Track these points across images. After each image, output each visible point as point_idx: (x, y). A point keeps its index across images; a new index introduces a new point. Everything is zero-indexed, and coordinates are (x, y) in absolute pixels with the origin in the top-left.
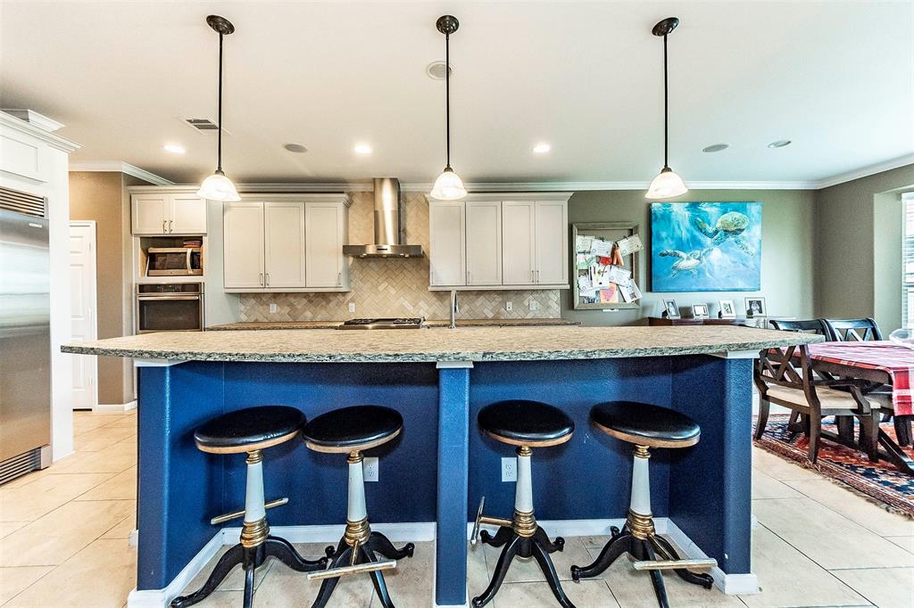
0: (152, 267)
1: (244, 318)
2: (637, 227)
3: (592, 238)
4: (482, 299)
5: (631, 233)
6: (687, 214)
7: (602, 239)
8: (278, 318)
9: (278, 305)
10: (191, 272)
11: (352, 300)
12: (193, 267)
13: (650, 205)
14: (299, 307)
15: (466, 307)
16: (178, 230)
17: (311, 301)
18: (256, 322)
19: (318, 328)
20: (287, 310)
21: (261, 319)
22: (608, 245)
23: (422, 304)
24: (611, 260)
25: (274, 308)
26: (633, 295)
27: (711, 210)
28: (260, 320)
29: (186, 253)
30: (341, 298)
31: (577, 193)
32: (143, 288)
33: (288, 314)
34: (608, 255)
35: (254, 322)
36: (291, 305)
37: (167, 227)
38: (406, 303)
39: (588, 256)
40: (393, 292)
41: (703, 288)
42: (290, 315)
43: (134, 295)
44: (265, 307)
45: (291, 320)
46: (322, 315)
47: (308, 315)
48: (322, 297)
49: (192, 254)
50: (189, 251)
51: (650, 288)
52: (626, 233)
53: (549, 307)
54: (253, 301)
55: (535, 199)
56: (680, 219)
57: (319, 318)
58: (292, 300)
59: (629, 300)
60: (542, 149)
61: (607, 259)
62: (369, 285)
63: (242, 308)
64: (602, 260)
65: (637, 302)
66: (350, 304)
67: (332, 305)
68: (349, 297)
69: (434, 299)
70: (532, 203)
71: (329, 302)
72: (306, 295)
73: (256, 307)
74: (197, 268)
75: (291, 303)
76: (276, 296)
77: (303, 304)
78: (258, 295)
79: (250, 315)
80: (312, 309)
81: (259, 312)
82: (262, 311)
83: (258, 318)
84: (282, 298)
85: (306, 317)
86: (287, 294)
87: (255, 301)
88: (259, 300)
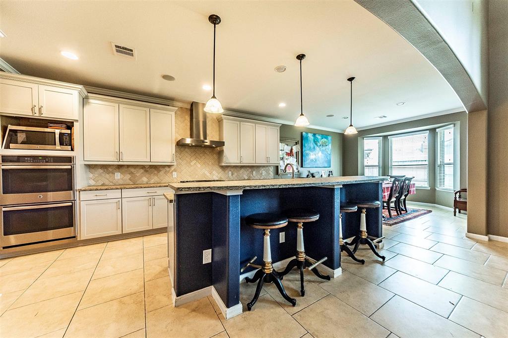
1: (92, 182)
2: (298, 141)
3: (284, 144)
4: (243, 170)
5: (296, 143)
6: (313, 138)
7: (287, 145)
8: (121, 182)
9: (121, 173)
10: (58, 147)
11: (175, 170)
12: (61, 144)
13: (302, 133)
14: (138, 175)
15: (236, 174)
17: (146, 171)
18: (103, 185)
19: (151, 187)
20: (128, 177)
21: (107, 182)
22: (289, 148)
23: (214, 172)
24: (290, 154)
25: (118, 176)
26: (297, 169)
27: (319, 137)
28: (107, 184)
29: (55, 133)
30: (167, 169)
31: (283, 124)
33: (129, 179)
34: (289, 152)
35: (101, 186)
36: (131, 173)
37: (37, 110)
38: (206, 172)
39: (283, 152)
40: (199, 166)
41: (317, 166)
42: (131, 180)
44: (111, 174)
45: (132, 183)
46: (154, 179)
47: (145, 179)
48: (155, 168)
49: (62, 134)
50: (57, 132)
51: (302, 166)
52: (295, 143)
53: (269, 174)
54: (101, 171)
55: (268, 125)
56: (311, 139)
57: (152, 181)
58: (132, 170)
59: (296, 171)
60: (282, 105)
61: (289, 153)
62: (185, 161)
63: (91, 175)
64: (288, 154)
65: (298, 171)
66: (174, 173)
67: (162, 173)
68: (173, 169)
69: (221, 170)
70: (266, 126)
71: (159, 171)
72: (143, 167)
73: (103, 175)
74: (66, 145)
75: (132, 172)
76: (120, 167)
77: (140, 173)
78: (104, 167)
79: (98, 181)
80: (147, 176)
81: (105, 178)
82: (108, 177)
83: (105, 182)
84: (124, 169)
85: (143, 181)
86: (128, 166)
87: (102, 171)
88: (105, 170)
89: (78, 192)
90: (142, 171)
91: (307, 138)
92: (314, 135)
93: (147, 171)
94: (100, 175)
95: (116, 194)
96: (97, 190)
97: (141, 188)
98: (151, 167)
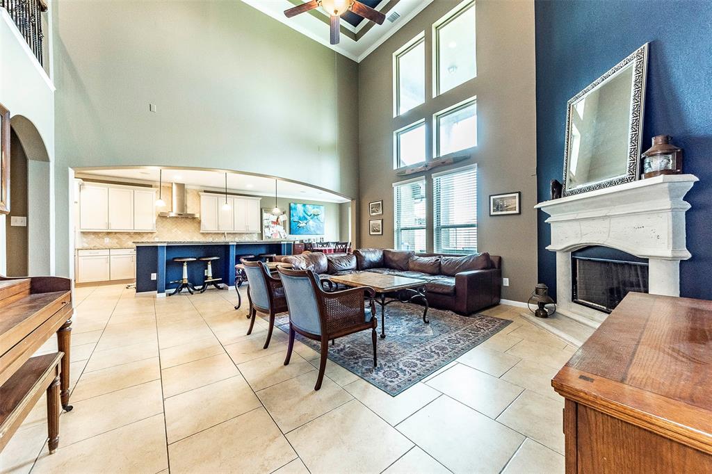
1: (85, 245)
2: (286, 211)
3: (269, 214)
5: (284, 213)
6: (302, 208)
7: (273, 215)
8: (110, 245)
9: (110, 238)
11: (157, 236)
13: (290, 204)
18: (95, 246)
20: (115, 240)
22: (275, 217)
24: (276, 223)
25: (107, 240)
26: (284, 236)
27: (309, 207)
28: (98, 245)
30: (150, 235)
31: (263, 197)
34: (276, 221)
39: (268, 221)
42: (117, 243)
44: (101, 239)
45: (118, 246)
48: (139, 235)
51: (290, 233)
52: (281, 213)
54: (93, 236)
56: (300, 210)
58: (119, 236)
62: (166, 229)
63: (85, 240)
64: (274, 223)
65: (286, 238)
67: (145, 238)
68: (155, 235)
71: (143, 237)
72: (128, 234)
73: (95, 239)
75: (118, 238)
76: (108, 233)
77: (127, 238)
78: (96, 234)
79: (90, 244)
81: (96, 242)
82: (99, 241)
84: (112, 235)
86: (116, 233)
88: (97, 236)
91: (295, 209)
92: (304, 205)
93: (132, 237)
94: (92, 239)
95: (107, 252)
97: (125, 248)
98: (136, 233)
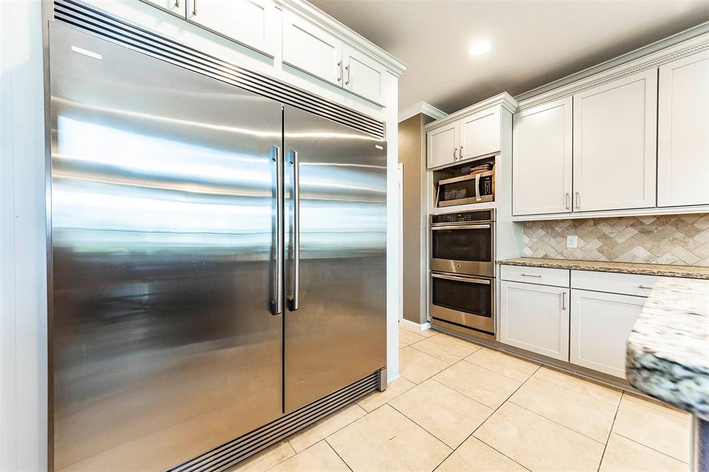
0: (442, 198)
1: (528, 252)
8: (580, 255)
9: (581, 237)
10: (478, 199)
12: (482, 194)
14: (620, 241)
16: (469, 155)
17: (647, 232)
18: (545, 257)
20: (595, 244)
21: (552, 254)
25: (573, 242)
29: (475, 179)
32: (435, 219)
33: (600, 251)
35: (543, 258)
36: (604, 237)
37: (457, 156)
42: (602, 252)
43: (428, 225)
44: (559, 239)
45: (604, 259)
47: (641, 253)
49: (482, 179)
50: (478, 177)
54: (541, 232)
58: (606, 229)
63: (526, 240)
72: (635, 221)
73: (546, 240)
74: (488, 194)
75: (604, 234)
76: (578, 224)
77: (629, 236)
78: (548, 225)
79: (537, 250)
80: (649, 244)
81: (547, 245)
82: (554, 245)
83: (548, 254)
84: (588, 228)
85: (635, 257)
86: (594, 221)
87: (544, 233)
88: (550, 230)
89: (498, 265)
90: (633, 231)
94: (541, 240)
95: (561, 277)
96: (524, 265)
97: (620, 272)
98: (662, 221)
